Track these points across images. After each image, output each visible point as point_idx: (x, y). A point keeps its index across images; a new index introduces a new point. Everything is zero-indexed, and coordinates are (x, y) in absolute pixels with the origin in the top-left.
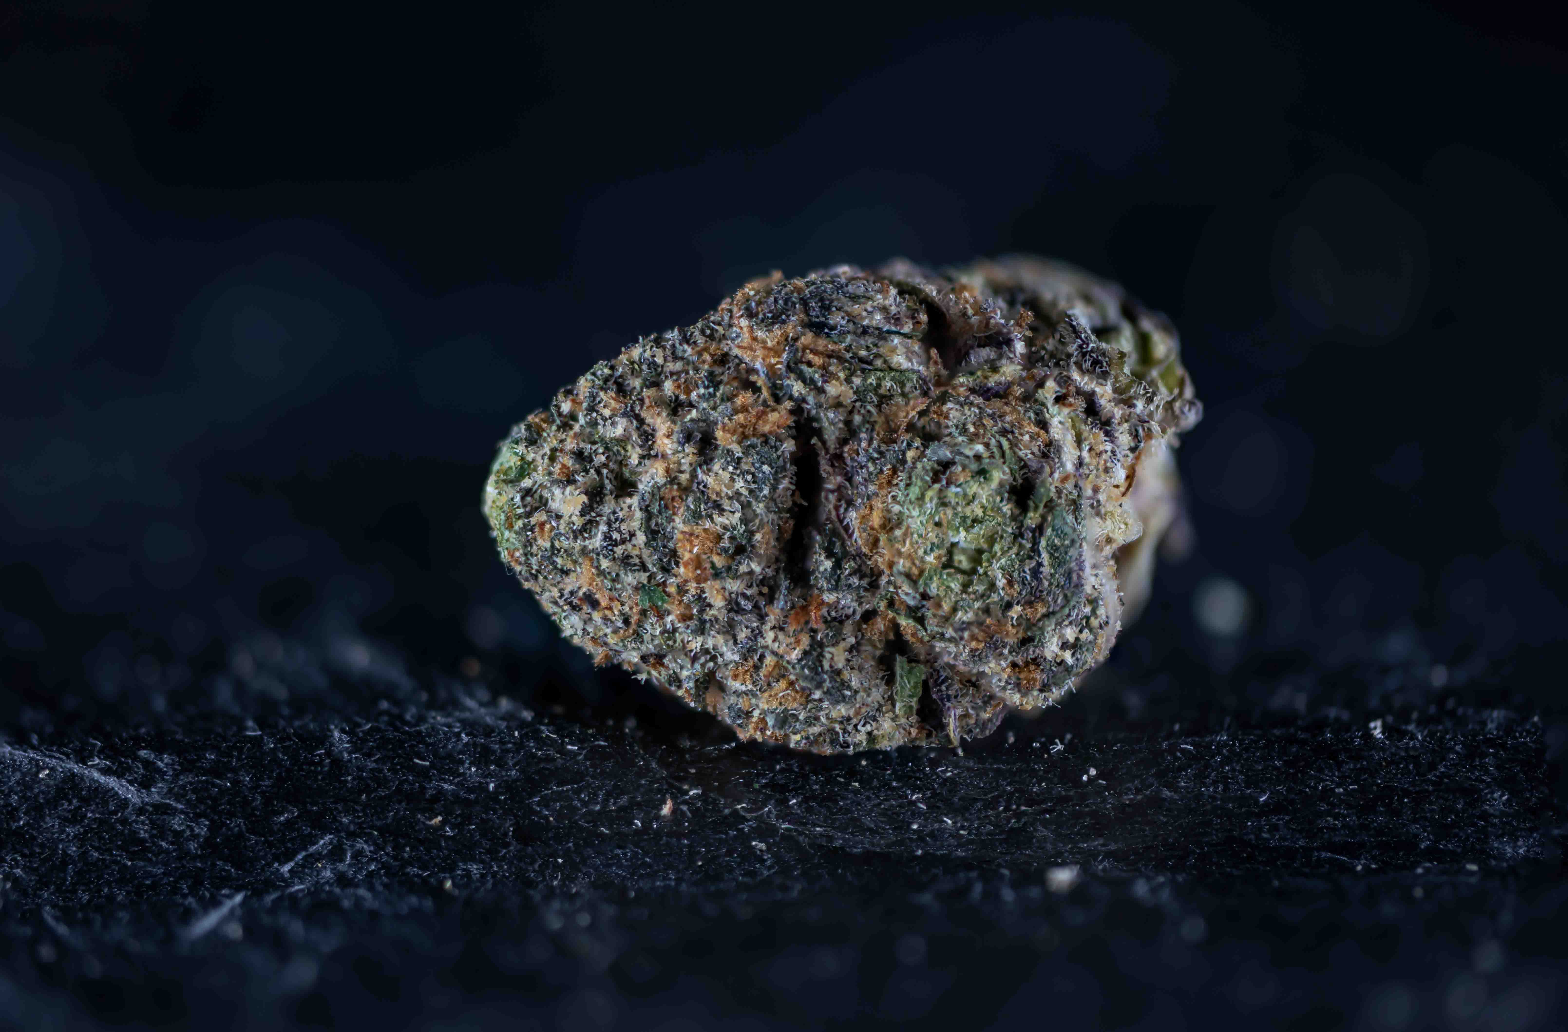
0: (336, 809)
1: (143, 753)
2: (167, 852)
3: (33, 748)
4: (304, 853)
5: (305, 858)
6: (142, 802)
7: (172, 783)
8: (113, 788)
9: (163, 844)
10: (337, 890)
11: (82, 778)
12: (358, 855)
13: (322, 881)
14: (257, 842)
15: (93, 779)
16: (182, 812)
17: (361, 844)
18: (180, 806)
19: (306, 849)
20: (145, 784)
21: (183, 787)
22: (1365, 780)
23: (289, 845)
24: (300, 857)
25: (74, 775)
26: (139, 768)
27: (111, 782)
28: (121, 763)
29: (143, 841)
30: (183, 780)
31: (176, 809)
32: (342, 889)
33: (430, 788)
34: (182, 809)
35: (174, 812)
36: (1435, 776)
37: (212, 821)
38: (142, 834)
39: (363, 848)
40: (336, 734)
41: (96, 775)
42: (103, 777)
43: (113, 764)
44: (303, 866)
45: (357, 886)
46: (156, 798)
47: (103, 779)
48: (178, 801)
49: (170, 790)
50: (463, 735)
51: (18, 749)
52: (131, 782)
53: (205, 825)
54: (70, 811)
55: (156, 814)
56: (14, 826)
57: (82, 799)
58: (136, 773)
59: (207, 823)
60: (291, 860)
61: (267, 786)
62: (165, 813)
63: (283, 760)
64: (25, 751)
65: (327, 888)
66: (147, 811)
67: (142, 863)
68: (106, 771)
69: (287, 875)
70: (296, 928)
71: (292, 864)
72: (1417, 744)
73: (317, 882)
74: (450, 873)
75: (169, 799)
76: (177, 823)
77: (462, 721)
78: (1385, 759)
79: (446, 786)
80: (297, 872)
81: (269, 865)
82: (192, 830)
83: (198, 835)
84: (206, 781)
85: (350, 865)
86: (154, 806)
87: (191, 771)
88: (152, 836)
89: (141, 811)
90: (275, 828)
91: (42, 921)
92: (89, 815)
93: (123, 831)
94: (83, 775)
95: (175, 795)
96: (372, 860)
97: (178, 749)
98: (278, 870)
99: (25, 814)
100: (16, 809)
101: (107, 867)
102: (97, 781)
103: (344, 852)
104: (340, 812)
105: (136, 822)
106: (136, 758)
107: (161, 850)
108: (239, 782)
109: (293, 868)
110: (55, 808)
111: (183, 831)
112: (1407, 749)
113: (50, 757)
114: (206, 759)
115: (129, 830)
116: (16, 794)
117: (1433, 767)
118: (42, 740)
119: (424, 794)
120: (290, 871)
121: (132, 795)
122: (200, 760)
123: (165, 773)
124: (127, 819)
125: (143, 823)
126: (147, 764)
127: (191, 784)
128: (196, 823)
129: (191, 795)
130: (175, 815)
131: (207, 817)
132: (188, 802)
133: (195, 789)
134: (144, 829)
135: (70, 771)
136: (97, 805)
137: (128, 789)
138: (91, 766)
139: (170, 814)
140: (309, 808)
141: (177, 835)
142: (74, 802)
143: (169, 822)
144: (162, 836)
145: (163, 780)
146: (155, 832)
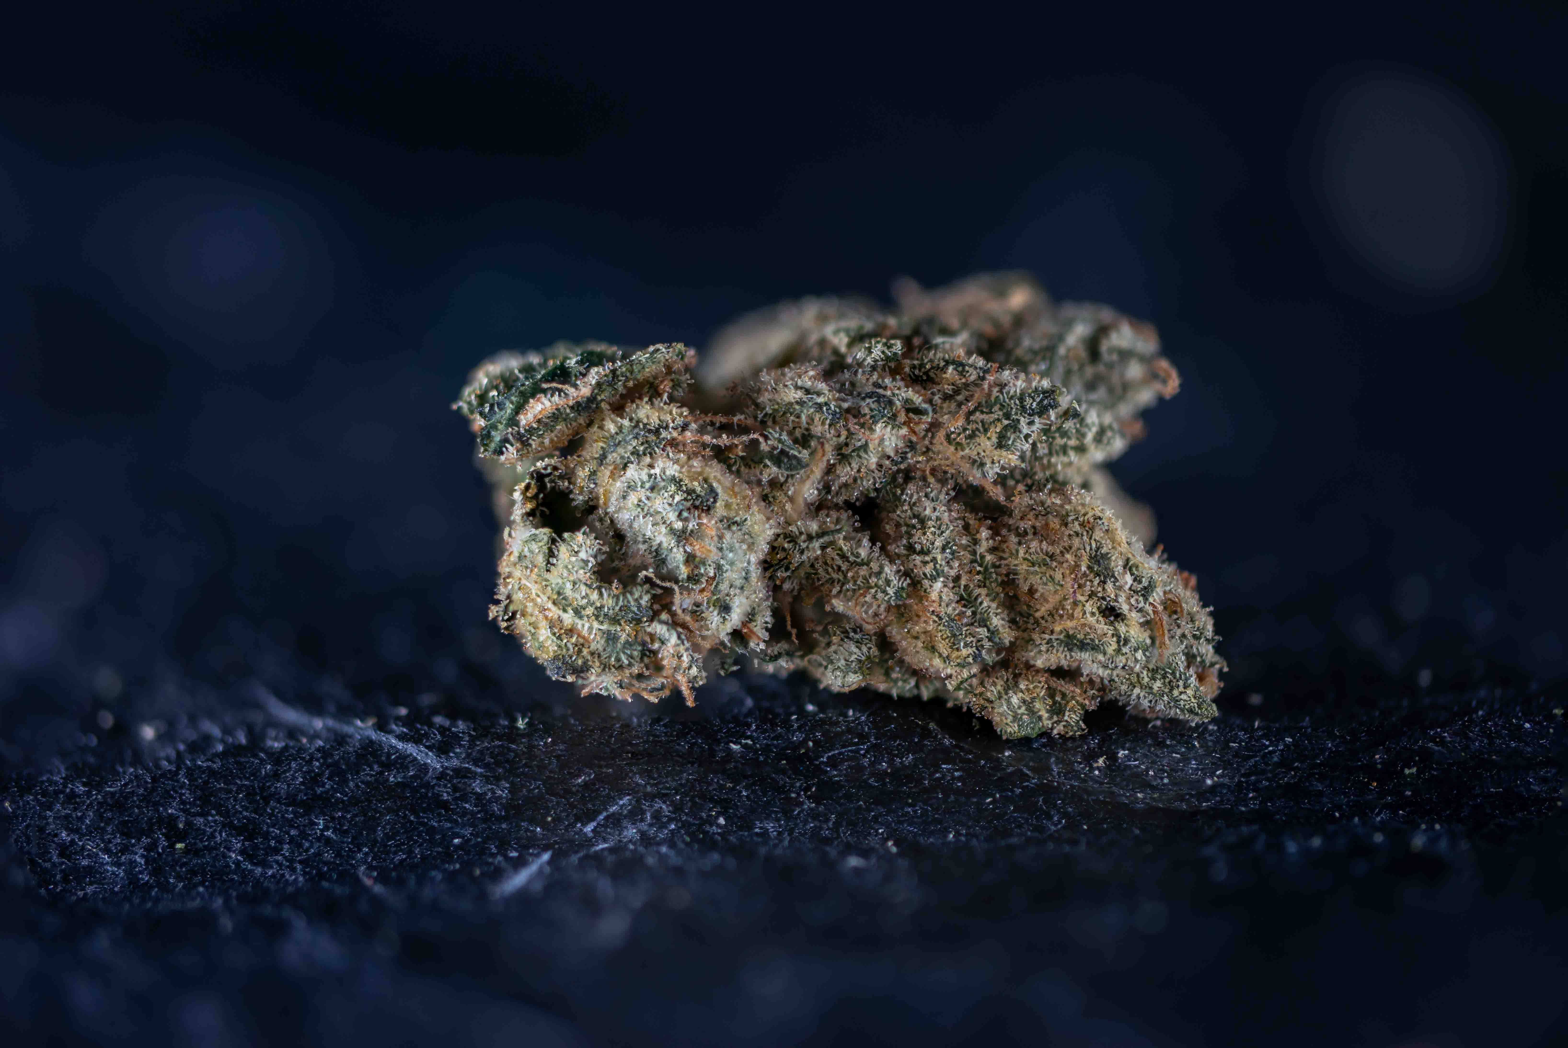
0: (632, 771)
1: (438, 720)
2: (473, 814)
3: (330, 716)
4: (605, 814)
5: (607, 818)
6: (442, 767)
7: (469, 748)
9: (467, 806)
10: (641, 849)
11: (380, 745)
12: (657, 816)
13: (625, 840)
14: (558, 803)
15: (391, 746)
16: (481, 775)
17: (659, 804)
18: (479, 770)
19: (606, 810)
20: (442, 749)
21: (480, 752)
23: (590, 806)
24: (601, 817)
25: (372, 742)
26: (435, 735)
27: (410, 749)
28: (418, 730)
29: (447, 804)
30: (480, 745)
31: (476, 773)
32: (646, 847)
33: (720, 750)
34: (481, 773)
35: (474, 775)
37: (512, 784)
38: (445, 797)
39: (661, 808)
41: (394, 742)
42: (400, 744)
43: (410, 730)
44: (605, 826)
45: (659, 844)
46: (455, 762)
47: (400, 745)
48: (476, 765)
49: (468, 755)
51: (315, 718)
52: (428, 748)
53: (506, 788)
54: (372, 776)
55: (457, 778)
56: (319, 790)
57: (382, 764)
58: (432, 738)
59: (507, 785)
60: (593, 820)
61: (561, 750)
62: (465, 777)
63: (574, 725)
64: (323, 719)
65: (631, 847)
66: (448, 775)
67: (449, 825)
68: (402, 738)
69: (591, 835)
70: (604, 886)
71: (595, 824)
73: (620, 841)
74: (749, 831)
75: (468, 763)
76: (477, 786)
80: (599, 832)
81: (573, 825)
82: (494, 793)
83: (500, 797)
84: (502, 746)
85: (651, 825)
86: (454, 770)
87: (486, 737)
88: (455, 799)
89: (442, 776)
90: (574, 789)
91: (358, 880)
92: (391, 779)
93: (427, 794)
94: (381, 743)
95: (473, 760)
96: (670, 820)
97: (472, 715)
98: (581, 830)
99: (328, 779)
100: (320, 775)
101: (415, 829)
102: (395, 747)
103: (643, 812)
104: (635, 774)
105: (438, 786)
106: (431, 725)
107: (465, 812)
108: (534, 747)
109: (595, 827)
110: (358, 773)
111: (485, 794)
113: (348, 724)
114: (500, 725)
115: (433, 793)
116: (317, 760)
118: (337, 709)
120: (593, 831)
121: (432, 760)
122: (493, 726)
123: (461, 739)
124: (429, 783)
125: (445, 786)
126: (442, 730)
127: (488, 749)
128: (498, 786)
129: (488, 759)
130: (475, 778)
131: (507, 780)
132: (486, 766)
133: (491, 752)
134: (447, 792)
135: (368, 738)
136: (397, 769)
137: (427, 754)
138: (390, 732)
139: (469, 778)
140: (604, 770)
141: (480, 797)
142: (376, 767)
143: (470, 785)
144: (464, 798)
145: (461, 746)
146: (458, 795)
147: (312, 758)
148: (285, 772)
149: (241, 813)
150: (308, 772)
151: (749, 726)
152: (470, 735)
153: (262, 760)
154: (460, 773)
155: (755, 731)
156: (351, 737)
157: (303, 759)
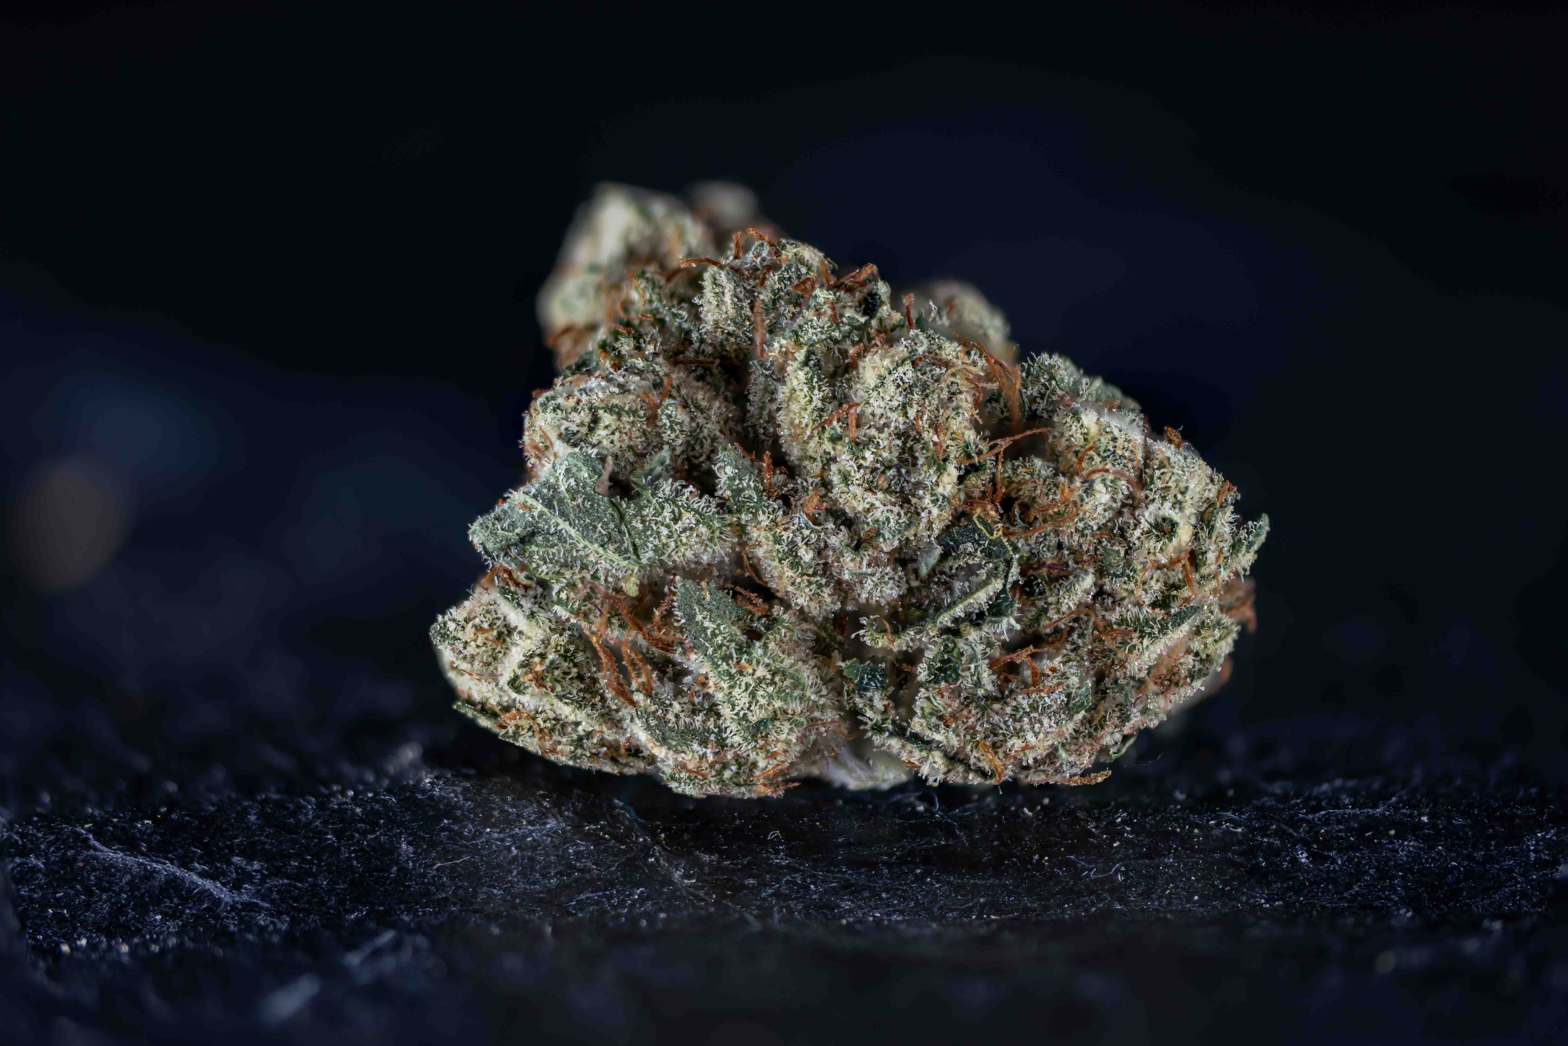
0: (400, 909)
1: (236, 859)
2: (253, 943)
3: (143, 854)
4: (371, 946)
5: (373, 949)
6: (233, 901)
7: (259, 885)
8: (209, 889)
9: (250, 936)
11: (183, 880)
12: (416, 948)
14: (330, 936)
15: (192, 882)
16: (267, 909)
17: (419, 938)
18: (266, 905)
19: (373, 942)
20: (236, 886)
21: (270, 889)
22: (1290, 897)
23: (358, 939)
24: (368, 949)
25: (176, 877)
26: (231, 872)
27: (208, 884)
28: (217, 867)
29: (231, 934)
30: (270, 883)
31: (262, 908)
33: (483, 893)
34: (267, 907)
36: (1351, 894)
37: (293, 917)
38: (232, 928)
39: (421, 942)
40: (404, 846)
41: (195, 878)
42: (201, 879)
43: (210, 868)
44: (371, 957)
46: (245, 898)
47: (200, 881)
48: (263, 900)
49: (258, 891)
50: (513, 848)
51: (130, 856)
52: (224, 884)
53: (286, 921)
54: (170, 908)
55: (245, 911)
57: (181, 898)
58: (229, 876)
59: (288, 919)
60: (361, 951)
61: (341, 889)
62: (253, 911)
63: (356, 866)
64: (136, 857)
65: (389, 976)
66: (237, 908)
67: (232, 953)
68: (203, 875)
69: (355, 964)
71: (362, 955)
72: (1337, 868)
75: (257, 898)
76: (262, 920)
77: (512, 836)
78: (1308, 880)
79: (495, 891)
82: (275, 924)
83: (280, 929)
84: (289, 884)
86: (242, 904)
87: (276, 875)
88: (240, 930)
89: (232, 909)
90: (346, 924)
92: (187, 911)
93: (215, 925)
94: (184, 878)
95: (262, 895)
97: (268, 857)
99: (132, 909)
102: (195, 882)
103: (404, 945)
104: (402, 912)
105: (227, 918)
106: (230, 863)
107: (247, 941)
108: (318, 884)
110: (159, 904)
111: (267, 925)
112: (1328, 872)
113: (157, 862)
114: (291, 865)
115: (222, 924)
116: (125, 893)
117: (1349, 887)
118: (150, 848)
119: (476, 899)
121: (224, 894)
122: (285, 866)
123: (254, 877)
124: (219, 915)
125: (233, 918)
126: (238, 868)
127: (276, 886)
128: (278, 918)
129: (275, 895)
130: (260, 912)
131: (288, 914)
132: (273, 901)
133: (279, 890)
134: (234, 924)
135: (173, 874)
136: (194, 902)
137: (222, 890)
138: (192, 870)
139: (256, 912)
140: (376, 908)
141: (263, 929)
142: (175, 900)
143: (255, 918)
144: (249, 929)
145: (252, 883)
146: (243, 926)
147: (121, 890)
148: (96, 902)
149: (51, 937)
150: (115, 904)
151: (511, 872)
152: (262, 874)
153: (77, 891)
154: (250, 907)
155: (516, 876)
156: (158, 872)
157: (114, 891)
